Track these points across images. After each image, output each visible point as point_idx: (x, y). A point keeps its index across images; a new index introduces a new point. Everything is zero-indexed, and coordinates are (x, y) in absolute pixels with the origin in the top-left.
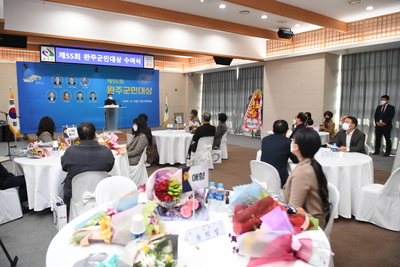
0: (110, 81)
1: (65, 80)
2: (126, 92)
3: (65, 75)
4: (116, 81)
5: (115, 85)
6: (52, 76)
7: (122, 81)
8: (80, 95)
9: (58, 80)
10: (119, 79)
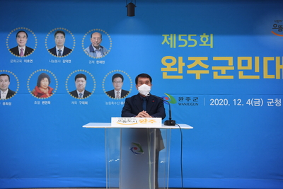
0: (170, 40)
1: (42, 41)
2: (221, 73)
3: (41, 28)
4: (188, 41)
5: (186, 53)
6: (7, 30)
7: (207, 40)
8: (82, 83)
9: (22, 42)
10: (199, 33)
